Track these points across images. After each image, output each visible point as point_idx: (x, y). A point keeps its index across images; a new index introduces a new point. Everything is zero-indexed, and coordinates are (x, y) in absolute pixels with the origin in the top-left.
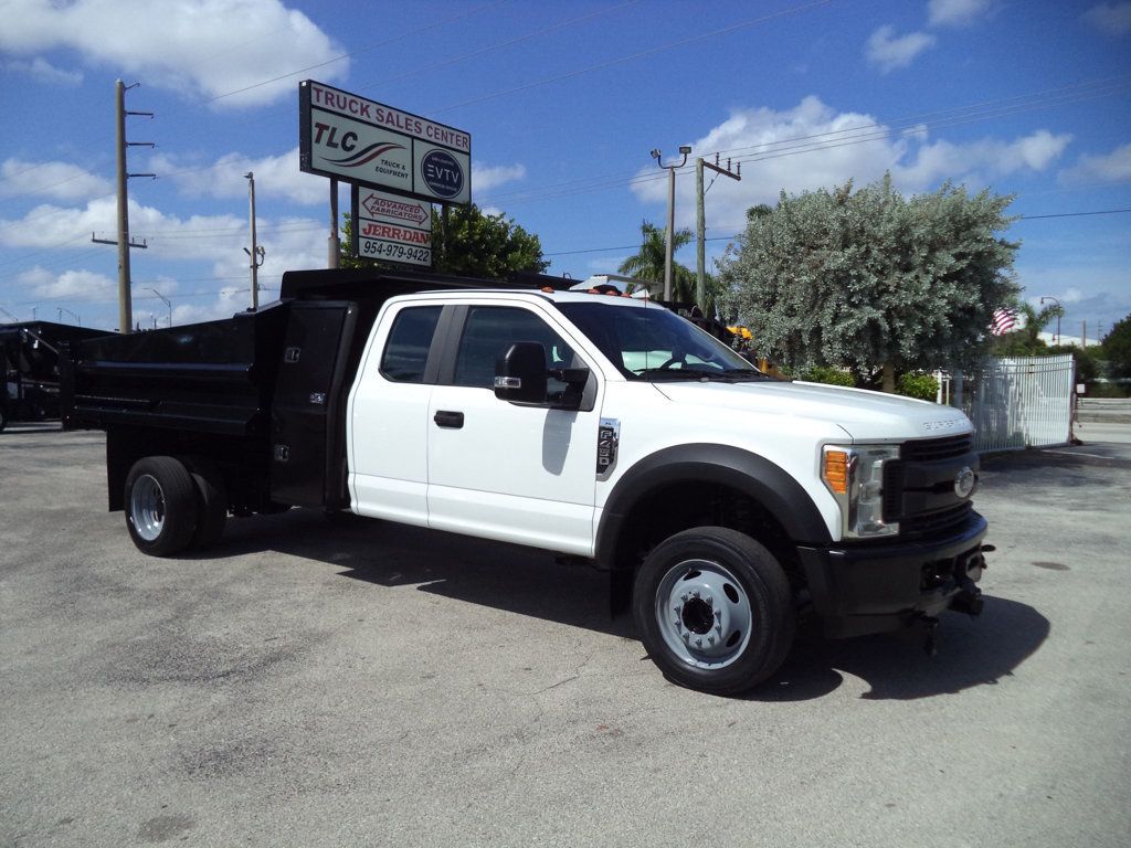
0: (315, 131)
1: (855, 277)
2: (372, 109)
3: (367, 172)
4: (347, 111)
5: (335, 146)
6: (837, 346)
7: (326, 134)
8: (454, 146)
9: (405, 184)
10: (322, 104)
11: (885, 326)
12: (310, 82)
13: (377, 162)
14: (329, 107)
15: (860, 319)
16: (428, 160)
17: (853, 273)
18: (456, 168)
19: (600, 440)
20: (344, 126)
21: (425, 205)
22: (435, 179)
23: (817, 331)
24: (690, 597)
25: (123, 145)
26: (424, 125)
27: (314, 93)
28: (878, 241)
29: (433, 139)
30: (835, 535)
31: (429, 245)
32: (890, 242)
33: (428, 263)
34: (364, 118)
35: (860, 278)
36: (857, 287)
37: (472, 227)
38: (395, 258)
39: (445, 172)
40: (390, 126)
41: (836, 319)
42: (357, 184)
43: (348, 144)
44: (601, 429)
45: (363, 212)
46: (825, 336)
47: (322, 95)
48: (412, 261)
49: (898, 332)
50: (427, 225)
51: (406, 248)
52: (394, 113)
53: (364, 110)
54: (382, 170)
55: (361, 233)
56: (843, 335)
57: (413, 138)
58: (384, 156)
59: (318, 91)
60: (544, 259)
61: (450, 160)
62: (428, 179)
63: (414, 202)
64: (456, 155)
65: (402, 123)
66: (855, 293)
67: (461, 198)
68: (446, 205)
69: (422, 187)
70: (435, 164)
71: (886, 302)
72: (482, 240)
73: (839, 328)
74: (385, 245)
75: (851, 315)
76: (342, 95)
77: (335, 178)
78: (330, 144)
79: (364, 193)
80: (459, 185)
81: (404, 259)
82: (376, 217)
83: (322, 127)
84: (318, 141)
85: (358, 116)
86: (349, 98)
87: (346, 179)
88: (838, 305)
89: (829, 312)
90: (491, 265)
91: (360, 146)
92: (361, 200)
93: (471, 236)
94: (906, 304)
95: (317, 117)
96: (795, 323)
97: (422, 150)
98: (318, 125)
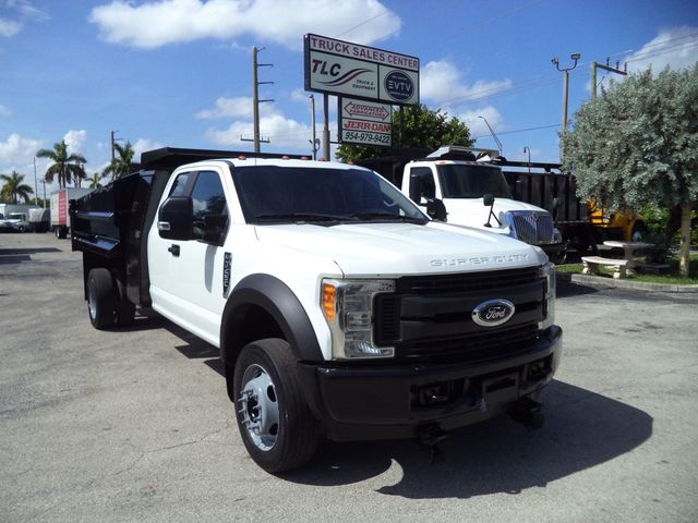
0: (313, 65)
1: (647, 139)
2: (351, 49)
3: (347, 88)
4: (334, 51)
5: (326, 73)
6: (634, 192)
7: (320, 66)
8: (407, 67)
9: (373, 94)
10: (317, 48)
11: (673, 176)
12: (309, 35)
13: (354, 81)
14: (322, 49)
15: (651, 172)
16: (389, 78)
17: (645, 136)
18: (409, 82)
20: (331, 60)
21: (387, 107)
22: (394, 90)
23: (620, 182)
25: (257, 84)
26: (387, 55)
27: (312, 41)
28: (671, 110)
29: (392, 64)
30: (327, 356)
31: (389, 132)
32: (680, 111)
33: (389, 144)
34: (346, 54)
35: (651, 140)
36: (649, 147)
37: (417, 119)
38: (367, 142)
39: (401, 84)
40: (363, 57)
41: (634, 172)
42: (341, 96)
43: (335, 72)
45: (345, 114)
46: (625, 185)
47: (317, 43)
48: (378, 143)
49: (687, 181)
50: (388, 120)
51: (374, 135)
52: (366, 50)
53: (345, 49)
54: (357, 87)
55: (343, 127)
56: (640, 184)
57: (379, 64)
58: (358, 77)
59: (315, 40)
60: (470, 138)
61: (404, 76)
62: (389, 90)
63: (380, 105)
64: (408, 73)
65: (371, 55)
66: (647, 151)
67: (412, 101)
68: (402, 105)
69: (385, 95)
70: (394, 80)
71: (677, 158)
72: (424, 128)
73: (636, 179)
74: (360, 134)
75: (645, 169)
76: (330, 42)
77: (326, 94)
78: (323, 72)
79: (345, 101)
80: (411, 92)
81: (372, 142)
82: (354, 116)
83: (317, 62)
84: (315, 71)
85: (341, 53)
86: (335, 43)
87: (334, 94)
88: (636, 162)
89: (628, 166)
90: (430, 144)
91: (342, 72)
92: (343, 106)
93: (416, 125)
94: (692, 159)
95: (314, 55)
96: (604, 176)
97: (385, 72)
98: (314, 61)
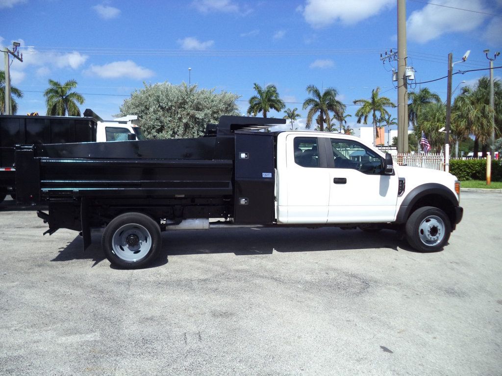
19: (399, 184)
24: (432, 226)
44: (400, 181)
